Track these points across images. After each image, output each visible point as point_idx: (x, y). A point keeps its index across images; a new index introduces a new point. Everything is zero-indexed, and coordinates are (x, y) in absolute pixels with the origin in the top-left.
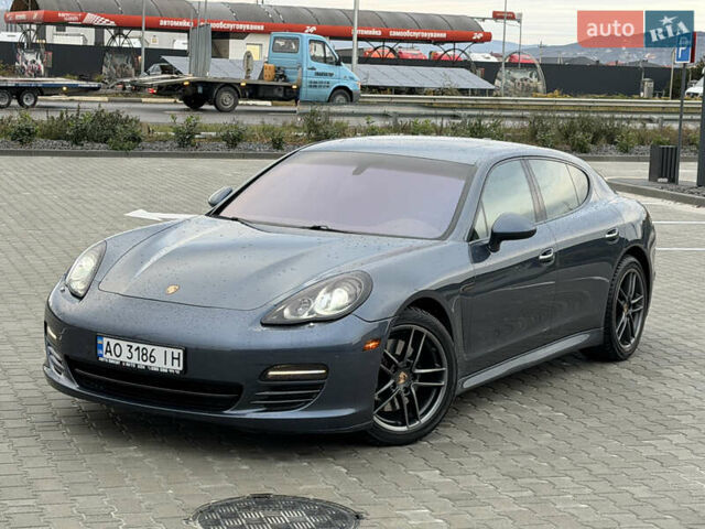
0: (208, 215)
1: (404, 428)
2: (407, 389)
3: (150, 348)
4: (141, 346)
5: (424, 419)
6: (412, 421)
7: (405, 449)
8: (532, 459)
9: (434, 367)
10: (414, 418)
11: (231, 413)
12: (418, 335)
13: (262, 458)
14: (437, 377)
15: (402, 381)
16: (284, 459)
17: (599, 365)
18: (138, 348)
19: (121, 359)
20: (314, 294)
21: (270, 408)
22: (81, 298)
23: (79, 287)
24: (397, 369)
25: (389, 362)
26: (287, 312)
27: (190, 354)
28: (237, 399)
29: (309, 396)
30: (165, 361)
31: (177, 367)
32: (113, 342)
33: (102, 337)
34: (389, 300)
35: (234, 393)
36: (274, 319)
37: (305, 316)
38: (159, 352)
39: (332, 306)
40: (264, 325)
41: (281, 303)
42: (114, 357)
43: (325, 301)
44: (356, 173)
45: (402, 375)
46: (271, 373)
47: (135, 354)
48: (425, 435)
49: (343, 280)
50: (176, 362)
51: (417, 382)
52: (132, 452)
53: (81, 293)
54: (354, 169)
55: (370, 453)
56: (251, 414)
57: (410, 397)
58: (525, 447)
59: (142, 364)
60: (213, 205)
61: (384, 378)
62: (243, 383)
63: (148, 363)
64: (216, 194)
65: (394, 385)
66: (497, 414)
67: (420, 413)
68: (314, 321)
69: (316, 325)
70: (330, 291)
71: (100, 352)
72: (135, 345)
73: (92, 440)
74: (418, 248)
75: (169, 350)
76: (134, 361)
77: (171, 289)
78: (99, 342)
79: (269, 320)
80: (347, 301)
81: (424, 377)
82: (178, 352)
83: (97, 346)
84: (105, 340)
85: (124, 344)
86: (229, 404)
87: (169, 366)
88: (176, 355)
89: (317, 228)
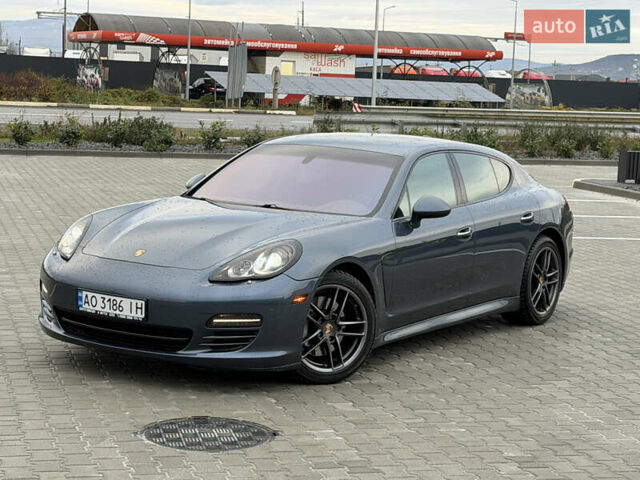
0: (182, 196)
1: (330, 370)
2: (333, 338)
3: (119, 299)
4: (112, 298)
5: (346, 364)
6: (336, 364)
7: (331, 387)
8: (433, 396)
9: (356, 320)
10: (338, 362)
11: (183, 353)
12: (342, 293)
13: (210, 391)
14: (359, 328)
15: (328, 331)
16: (225, 392)
17: (516, 328)
18: (109, 300)
19: (96, 308)
20: (253, 258)
21: (214, 349)
22: (67, 260)
23: (68, 251)
24: (324, 321)
25: (317, 316)
26: (230, 272)
27: (151, 305)
28: (187, 342)
29: (246, 340)
30: (131, 310)
31: (140, 315)
32: (90, 295)
33: (81, 291)
34: (317, 263)
35: (186, 338)
36: (220, 277)
37: (246, 275)
38: (126, 303)
39: (267, 267)
40: (211, 282)
41: (226, 264)
42: (91, 307)
43: (262, 263)
44: (304, 162)
45: (329, 326)
46: (215, 321)
47: (107, 304)
48: (348, 376)
50: (139, 310)
51: (341, 332)
52: (105, 385)
53: (69, 256)
54: (303, 158)
55: (298, 389)
56: (200, 354)
57: (335, 344)
58: (431, 386)
59: (112, 313)
60: (188, 188)
61: (312, 328)
62: (194, 330)
63: (118, 312)
64: (192, 181)
65: (322, 334)
66: (417, 363)
67: (343, 358)
68: (252, 279)
69: (254, 282)
70: (268, 255)
71: (80, 303)
72: (107, 297)
74: (347, 223)
75: (134, 302)
76: (107, 310)
77: (139, 253)
78: (80, 294)
79: (216, 278)
80: (279, 265)
81: (349, 328)
82: (141, 303)
83: (78, 299)
84: (84, 293)
85: (98, 296)
86: (183, 346)
87: (134, 314)
88: (139, 306)
89: (268, 206)
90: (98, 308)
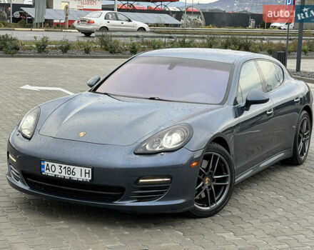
0: (90, 91)
1: (208, 208)
2: (209, 187)
3: (72, 167)
4: (67, 166)
5: (218, 203)
6: (212, 204)
7: (209, 219)
8: (279, 224)
9: (222, 174)
10: (213, 202)
11: (118, 203)
12: (216, 157)
13: (135, 227)
14: (224, 180)
15: (207, 183)
18: (65, 168)
19: (55, 173)
20: (162, 137)
21: (140, 200)
22: (30, 139)
23: (27, 133)
24: (204, 176)
25: (201, 172)
26: (147, 147)
27: (96, 171)
28: (121, 195)
29: (162, 193)
30: (81, 175)
31: (88, 178)
32: (50, 164)
33: (44, 161)
34: (202, 138)
35: (121, 192)
36: (140, 150)
37: (158, 149)
38: (77, 169)
39: (173, 143)
40: (136, 154)
41: (144, 142)
42: (51, 172)
43: (168, 141)
44: (170, 68)
45: (207, 179)
46: (141, 181)
47: (64, 171)
48: (218, 211)
49: (177, 129)
50: (87, 175)
51: (215, 183)
53: (29, 136)
54: (168, 66)
55: (191, 222)
56: (128, 203)
57: (211, 191)
58: (273, 216)
59: (67, 176)
60: (91, 86)
62: (126, 187)
63: (71, 176)
64: (91, 80)
65: (203, 185)
67: (216, 199)
68: (163, 152)
69: (165, 154)
70: (171, 134)
71: (42, 169)
72: (63, 166)
73: (38, 218)
75: (83, 169)
76: (63, 174)
77: (82, 134)
78: (42, 164)
80: (180, 140)
81: (218, 180)
82: (87, 170)
83: (41, 166)
84: (46, 163)
85: (57, 165)
86: (117, 198)
87: (83, 177)
88: (87, 172)
89: (153, 99)
90: (57, 173)
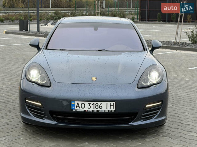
3: (99, 103)
4: (95, 103)
11: (132, 124)
19: (85, 109)
21: (145, 119)
23: (43, 82)
26: (142, 82)
27: (119, 103)
28: (134, 118)
29: (157, 112)
30: (106, 107)
31: (113, 109)
32: (80, 103)
33: (74, 101)
38: (104, 104)
40: (139, 88)
42: (81, 108)
46: (147, 106)
47: (92, 106)
50: (112, 107)
59: (95, 110)
62: (138, 112)
63: (99, 109)
69: (156, 86)
71: (73, 107)
72: (92, 103)
75: (109, 103)
76: (92, 109)
77: (94, 79)
78: (73, 103)
83: (71, 105)
84: (76, 103)
85: (86, 103)
86: (131, 121)
87: (109, 109)
88: (112, 104)
90: (86, 109)
